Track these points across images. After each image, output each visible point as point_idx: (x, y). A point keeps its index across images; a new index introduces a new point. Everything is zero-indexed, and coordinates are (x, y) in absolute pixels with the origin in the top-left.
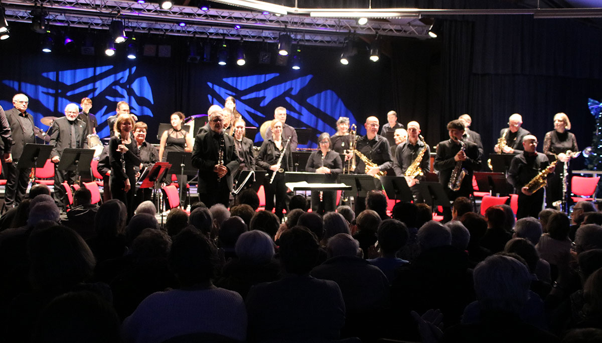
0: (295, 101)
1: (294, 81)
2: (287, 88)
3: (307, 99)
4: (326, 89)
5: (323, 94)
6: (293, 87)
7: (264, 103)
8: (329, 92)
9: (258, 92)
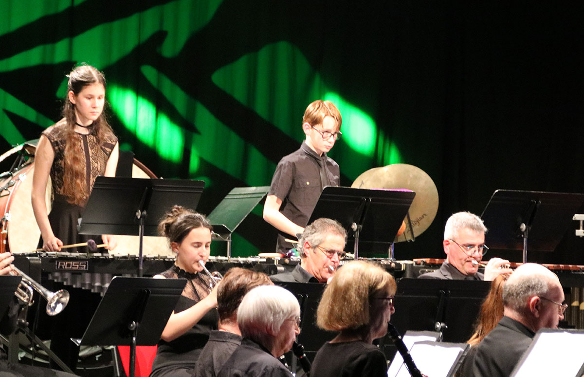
0: (175, 79)
1: (168, 8)
2: (149, 30)
3: (213, 71)
4: (274, 39)
5: (263, 55)
6: (165, 28)
8: (283, 48)
9: (48, 47)
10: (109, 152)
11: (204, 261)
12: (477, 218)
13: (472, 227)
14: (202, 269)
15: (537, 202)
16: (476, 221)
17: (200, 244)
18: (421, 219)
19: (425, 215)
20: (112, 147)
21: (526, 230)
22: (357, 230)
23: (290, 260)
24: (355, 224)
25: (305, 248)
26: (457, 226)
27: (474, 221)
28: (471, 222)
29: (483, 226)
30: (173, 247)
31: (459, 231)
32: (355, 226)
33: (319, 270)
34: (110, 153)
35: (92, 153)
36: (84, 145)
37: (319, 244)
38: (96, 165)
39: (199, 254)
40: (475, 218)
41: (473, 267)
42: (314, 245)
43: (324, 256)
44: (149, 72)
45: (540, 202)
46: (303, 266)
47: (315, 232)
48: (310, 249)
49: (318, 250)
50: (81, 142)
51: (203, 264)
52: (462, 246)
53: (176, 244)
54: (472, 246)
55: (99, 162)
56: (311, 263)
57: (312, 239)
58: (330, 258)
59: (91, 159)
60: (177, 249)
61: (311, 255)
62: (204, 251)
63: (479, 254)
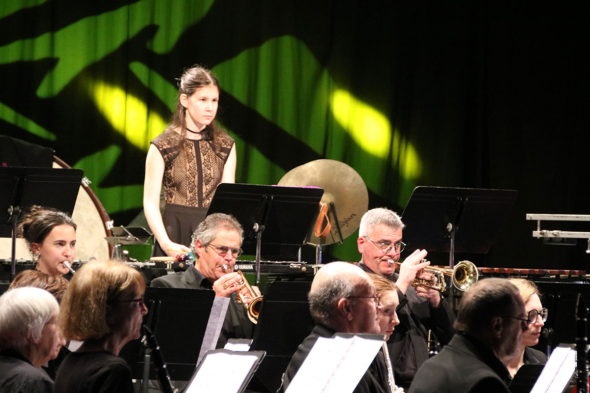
2: (138, 25)
4: (277, 33)
5: (265, 50)
6: (156, 22)
7: (51, 84)
8: (287, 42)
9: (28, 42)
10: (225, 157)
11: (69, 262)
12: (395, 214)
13: (388, 224)
14: (68, 271)
15: (464, 199)
16: (392, 217)
17: (63, 243)
18: (350, 219)
19: (355, 215)
20: (228, 152)
21: (452, 230)
22: (259, 230)
23: (184, 264)
24: (257, 224)
25: (196, 247)
26: (371, 222)
27: (390, 216)
28: (387, 218)
29: (400, 222)
30: (33, 249)
31: (373, 227)
32: (256, 227)
33: (213, 270)
34: (227, 157)
35: (205, 159)
36: (196, 151)
37: (210, 241)
38: (209, 172)
39: (63, 254)
40: (391, 214)
41: (390, 266)
42: (205, 244)
43: (215, 255)
44: (139, 69)
45: (467, 199)
46: (197, 267)
47: (206, 229)
48: (202, 248)
49: (209, 249)
50: (192, 149)
51: (68, 265)
52: (377, 243)
53: (36, 244)
54: (387, 242)
55: (212, 169)
56: (204, 264)
57: (203, 237)
58: (223, 257)
59: (203, 166)
60: (39, 250)
61: (203, 254)
62: (68, 250)
63: (395, 252)
